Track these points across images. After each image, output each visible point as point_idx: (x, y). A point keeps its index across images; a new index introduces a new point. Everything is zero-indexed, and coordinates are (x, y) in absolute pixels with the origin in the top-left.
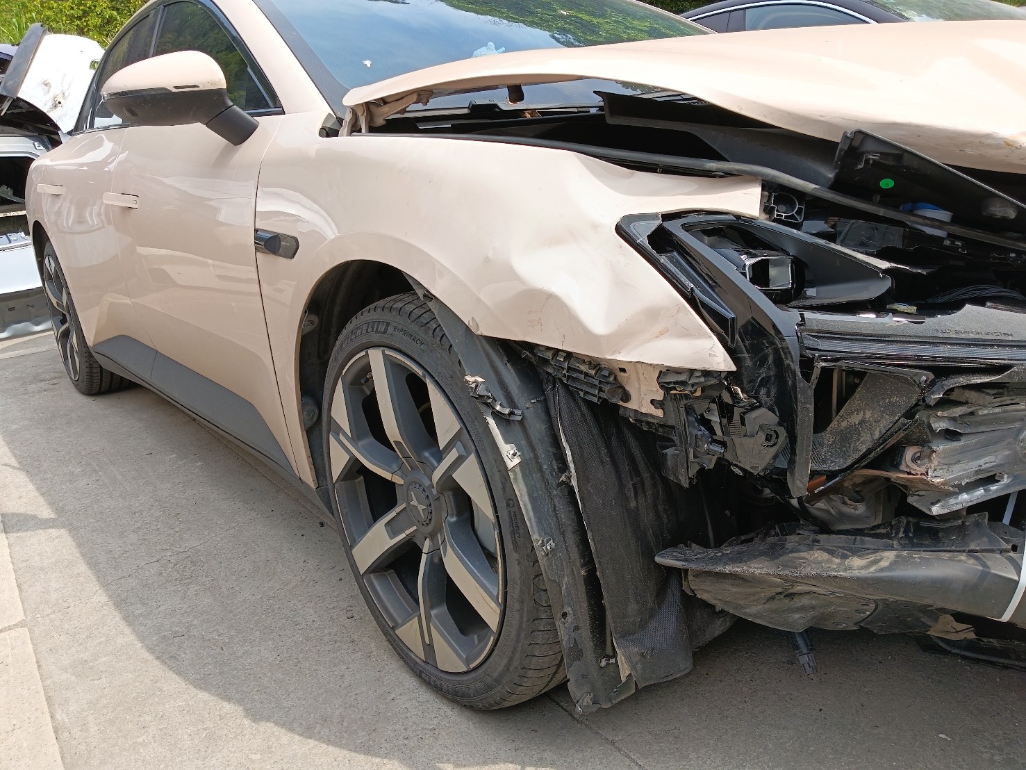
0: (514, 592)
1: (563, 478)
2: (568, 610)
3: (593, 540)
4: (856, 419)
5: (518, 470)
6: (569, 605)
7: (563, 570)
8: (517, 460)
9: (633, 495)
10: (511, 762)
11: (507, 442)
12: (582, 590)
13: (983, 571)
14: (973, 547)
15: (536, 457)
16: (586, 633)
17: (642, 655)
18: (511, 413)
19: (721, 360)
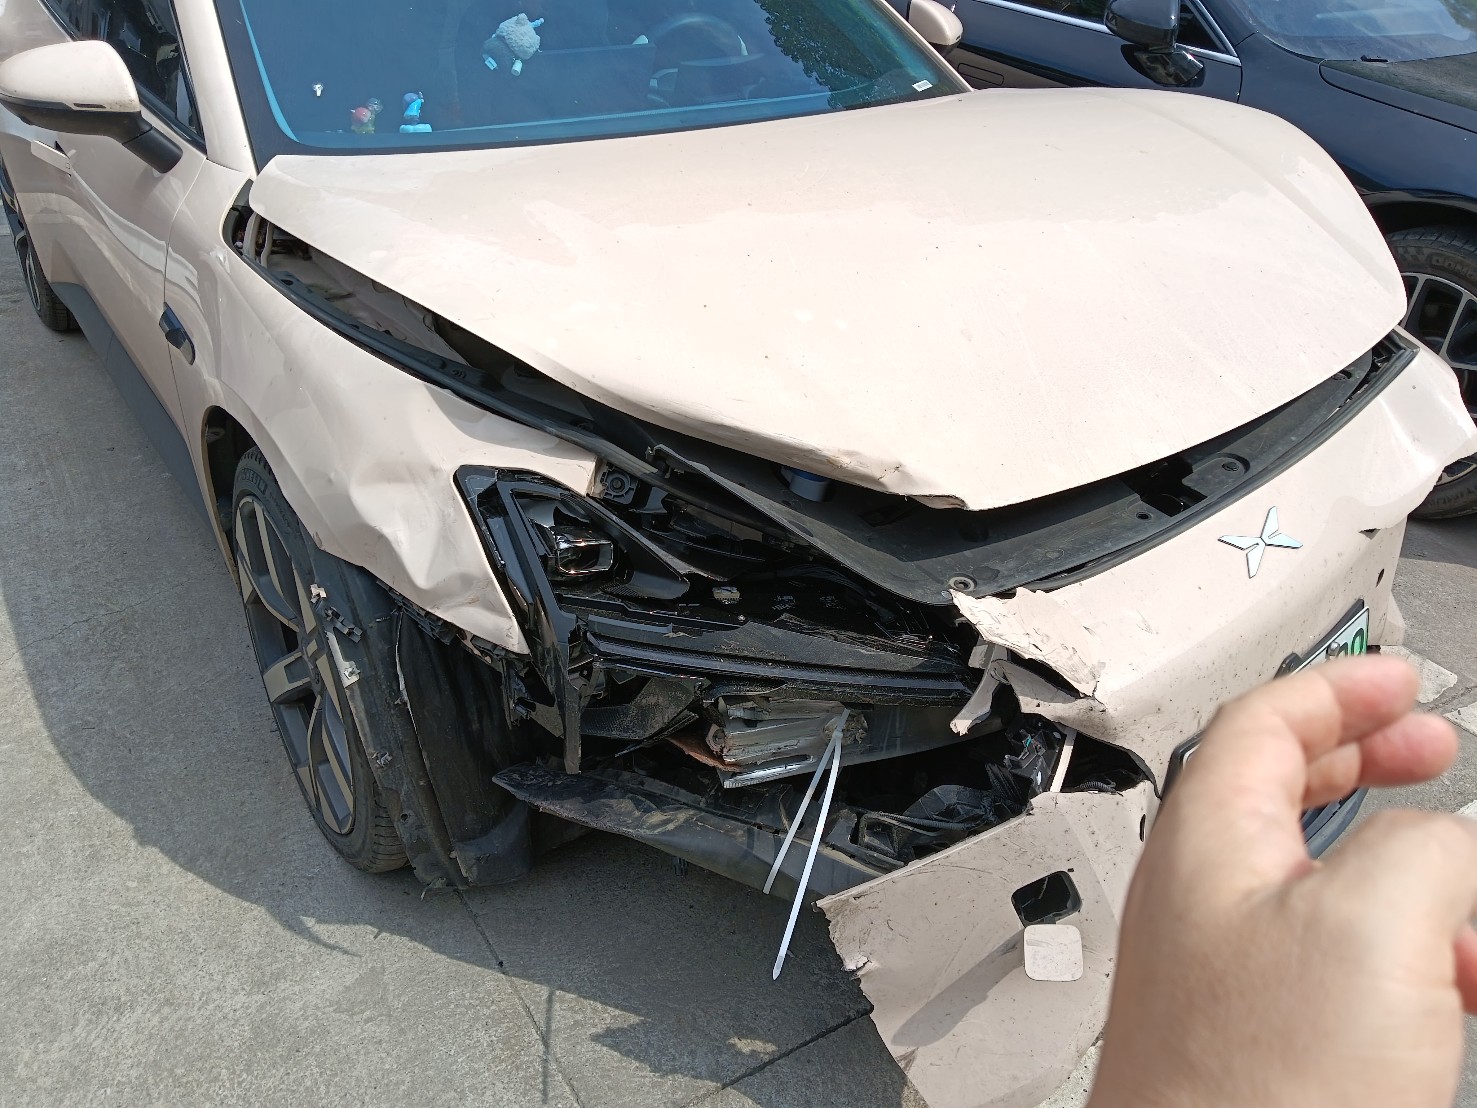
1: (399, 702)
2: (408, 812)
5: (356, 688)
6: (409, 808)
7: (402, 779)
8: (355, 679)
9: (476, 718)
11: (347, 658)
12: (421, 797)
15: (375, 676)
18: (351, 633)
19: (516, 642)
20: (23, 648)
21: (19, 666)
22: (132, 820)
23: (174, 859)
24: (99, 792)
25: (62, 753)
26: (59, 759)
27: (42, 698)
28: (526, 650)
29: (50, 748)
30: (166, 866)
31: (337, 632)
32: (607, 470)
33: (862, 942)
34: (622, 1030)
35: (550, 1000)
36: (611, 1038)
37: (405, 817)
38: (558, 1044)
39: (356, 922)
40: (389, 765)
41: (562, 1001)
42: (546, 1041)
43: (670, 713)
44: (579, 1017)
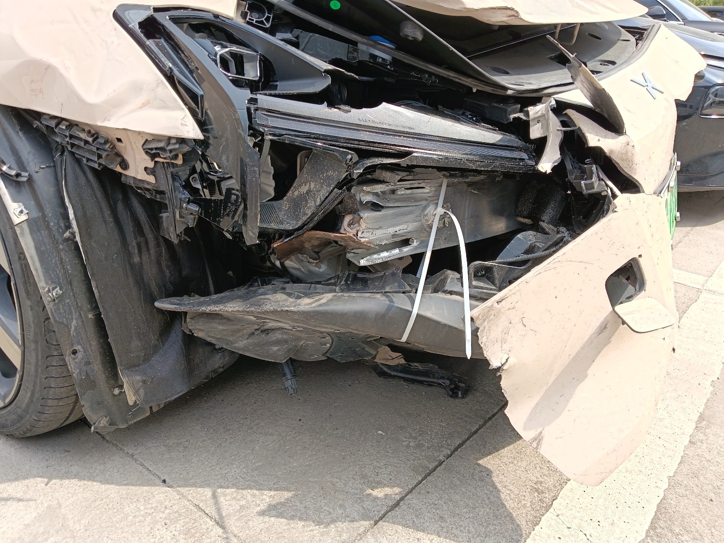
0: (30, 335)
1: (67, 234)
2: (78, 348)
3: (97, 287)
4: (304, 189)
5: (25, 226)
6: (79, 343)
7: (71, 314)
8: (24, 217)
9: (136, 251)
10: (41, 477)
11: (14, 201)
12: (91, 331)
13: (389, 305)
14: (387, 289)
15: (44, 216)
16: (97, 368)
17: (144, 382)
18: (18, 175)
19: (192, 131)
28: (200, 135)
34: (282, 504)
35: (214, 496)
36: (273, 510)
37: (75, 352)
39: (25, 478)
40: (60, 297)
41: (225, 495)
44: (243, 502)
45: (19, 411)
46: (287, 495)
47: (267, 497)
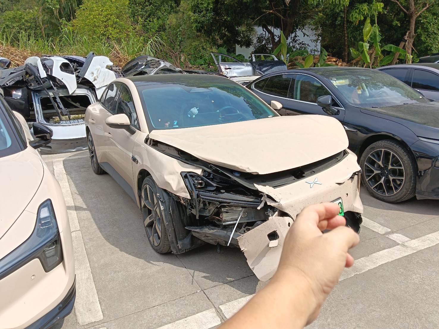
0: (163, 231)
1: (170, 213)
3: (175, 224)
5: (163, 210)
7: (170, 228)
8: (163, 209)
9: (182, 217)
11: (162, 206)
12: (173, 232)
14: (229, 230)
15: (167, 209)
16: (174, 239)
17: (182, 244)
18: (163, 201)
19: (189, 197)
20: (97, 224)
21: (96, 227)
22: (119, 248)
23: (127, 253)
24: (113, 244)
25: (106, 239)
26: (105, 240)
27: (101, 232)
28: (190, 199)
29: (103, 239)
30: (126, 254)
31: (161, 201)
32: (204, 171)
33: (244, 245)
34: (207, 276)
35: (194, 272)
36: (205, 277)
37: (170, 236)
38: (195, 278)
39: (160, 262)
40: (168, 225)
41: (196, 272)
42: (193, 277)
43: (213, 210)
44: (199, 274)
45: (160, 247)
46: (209, 275)
47: (205, 274)
